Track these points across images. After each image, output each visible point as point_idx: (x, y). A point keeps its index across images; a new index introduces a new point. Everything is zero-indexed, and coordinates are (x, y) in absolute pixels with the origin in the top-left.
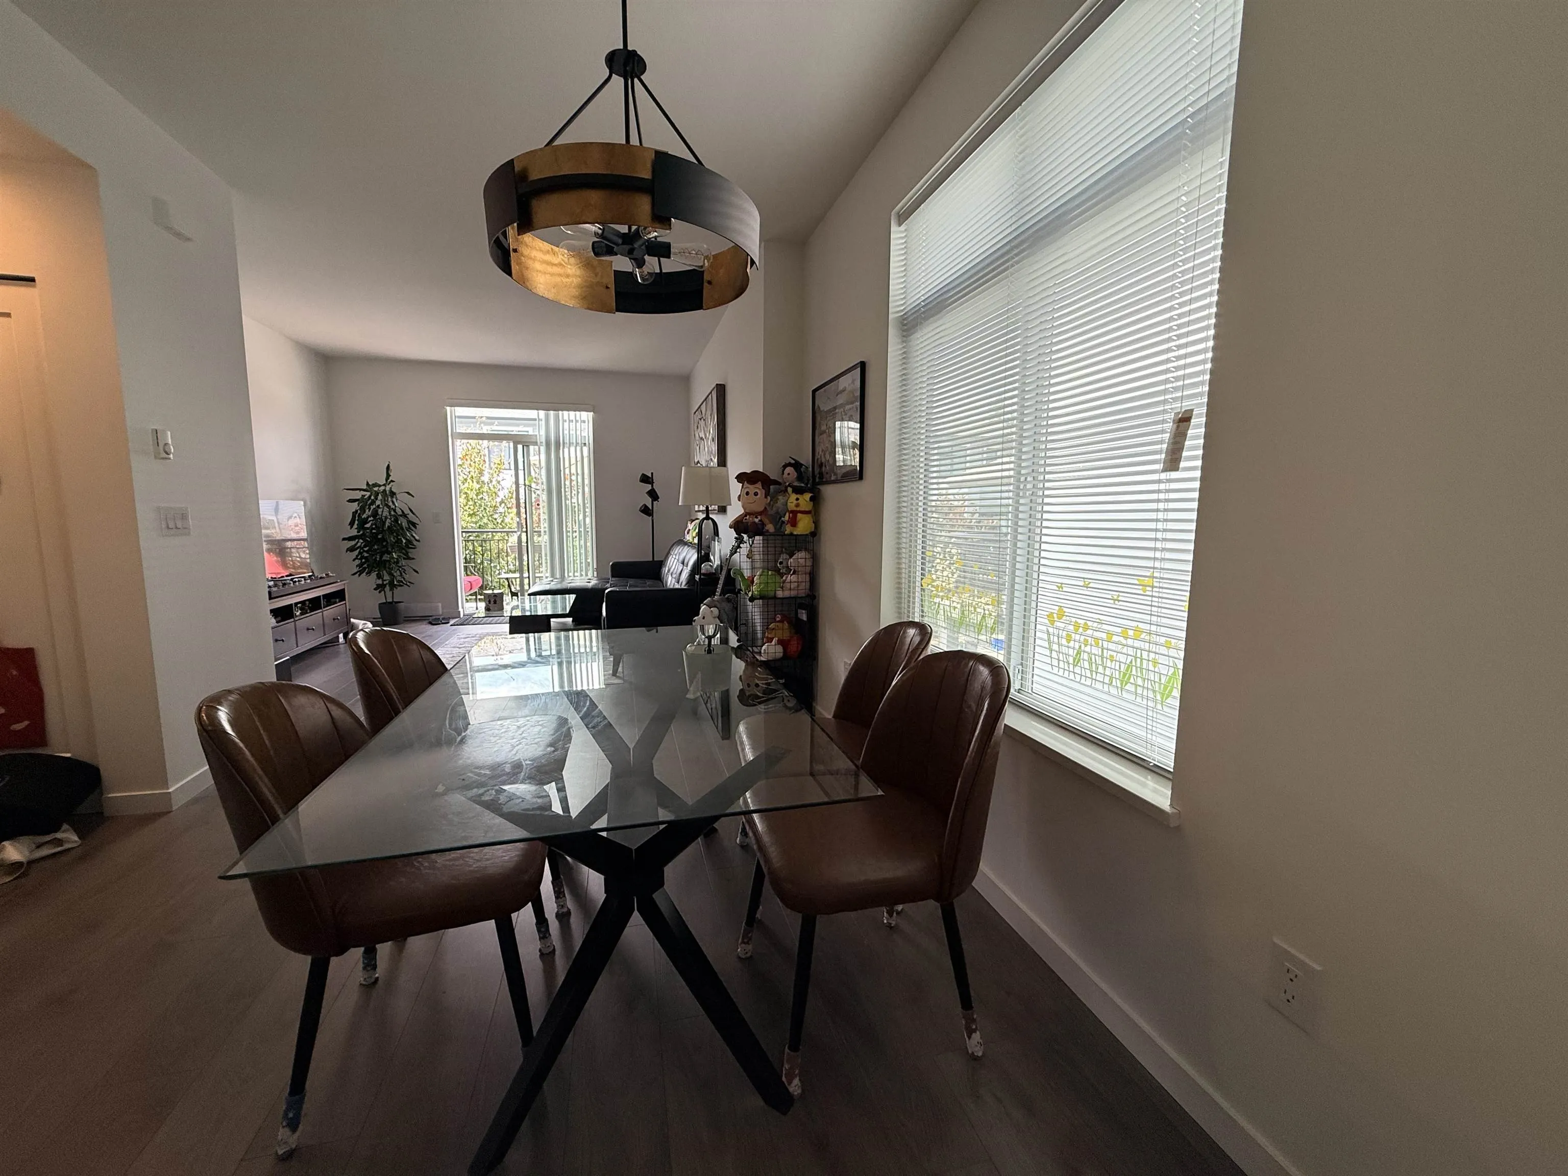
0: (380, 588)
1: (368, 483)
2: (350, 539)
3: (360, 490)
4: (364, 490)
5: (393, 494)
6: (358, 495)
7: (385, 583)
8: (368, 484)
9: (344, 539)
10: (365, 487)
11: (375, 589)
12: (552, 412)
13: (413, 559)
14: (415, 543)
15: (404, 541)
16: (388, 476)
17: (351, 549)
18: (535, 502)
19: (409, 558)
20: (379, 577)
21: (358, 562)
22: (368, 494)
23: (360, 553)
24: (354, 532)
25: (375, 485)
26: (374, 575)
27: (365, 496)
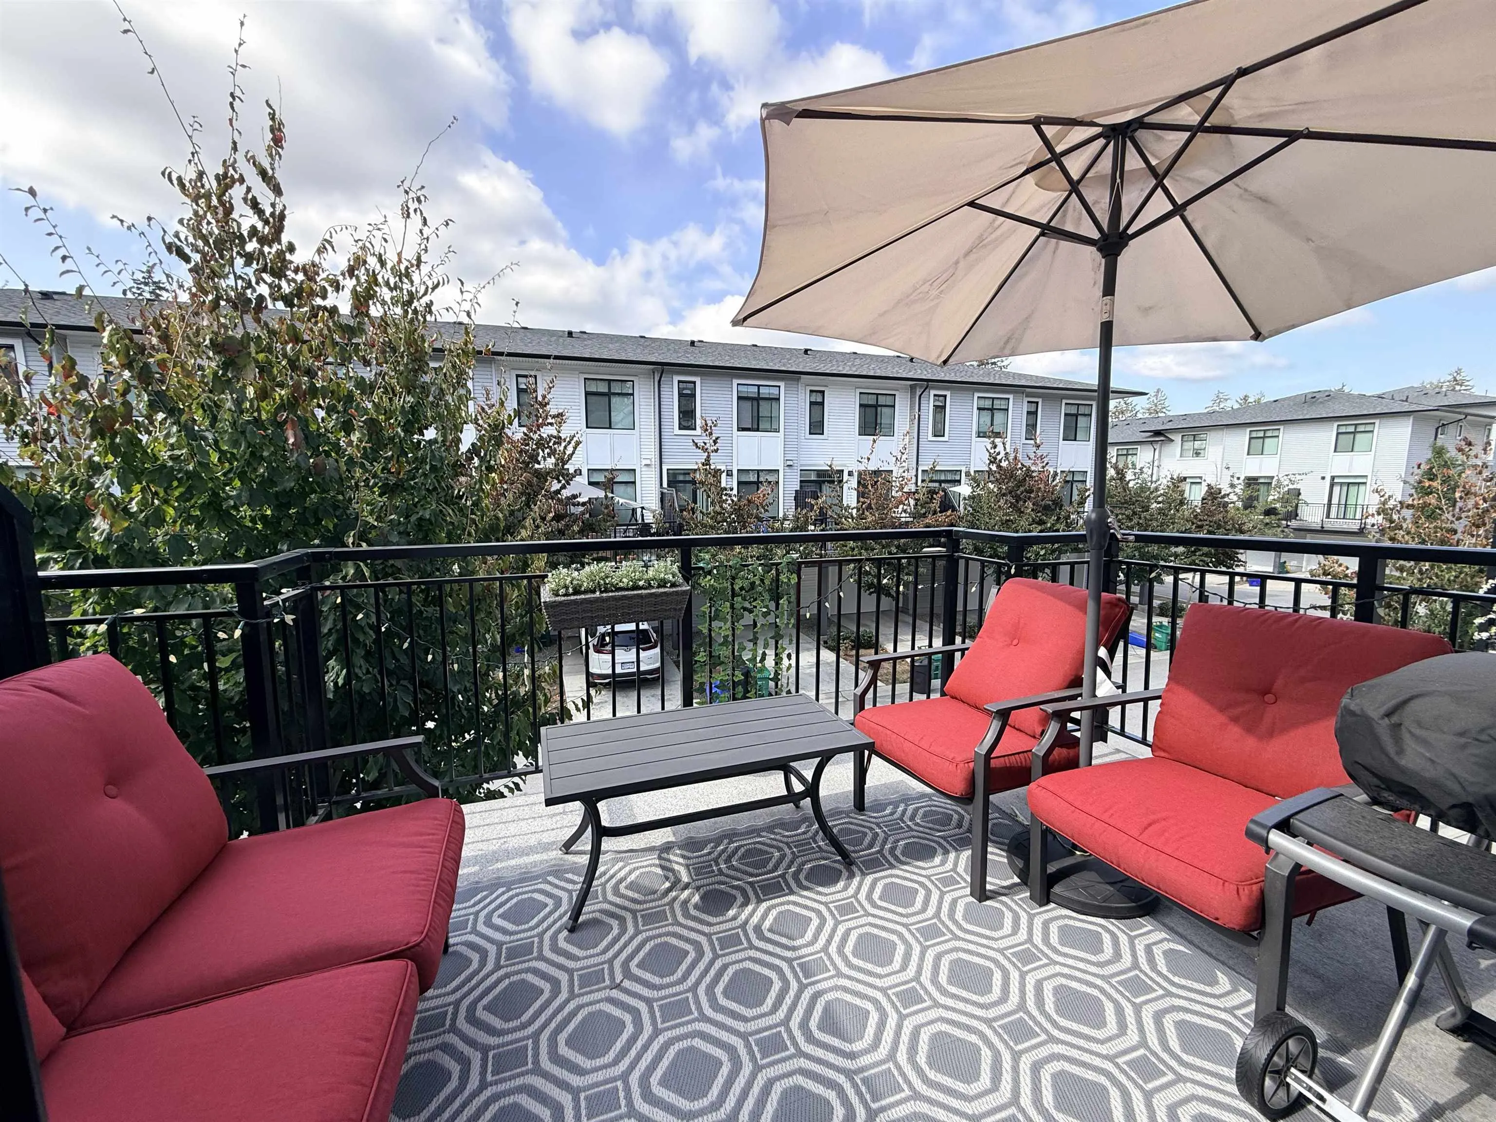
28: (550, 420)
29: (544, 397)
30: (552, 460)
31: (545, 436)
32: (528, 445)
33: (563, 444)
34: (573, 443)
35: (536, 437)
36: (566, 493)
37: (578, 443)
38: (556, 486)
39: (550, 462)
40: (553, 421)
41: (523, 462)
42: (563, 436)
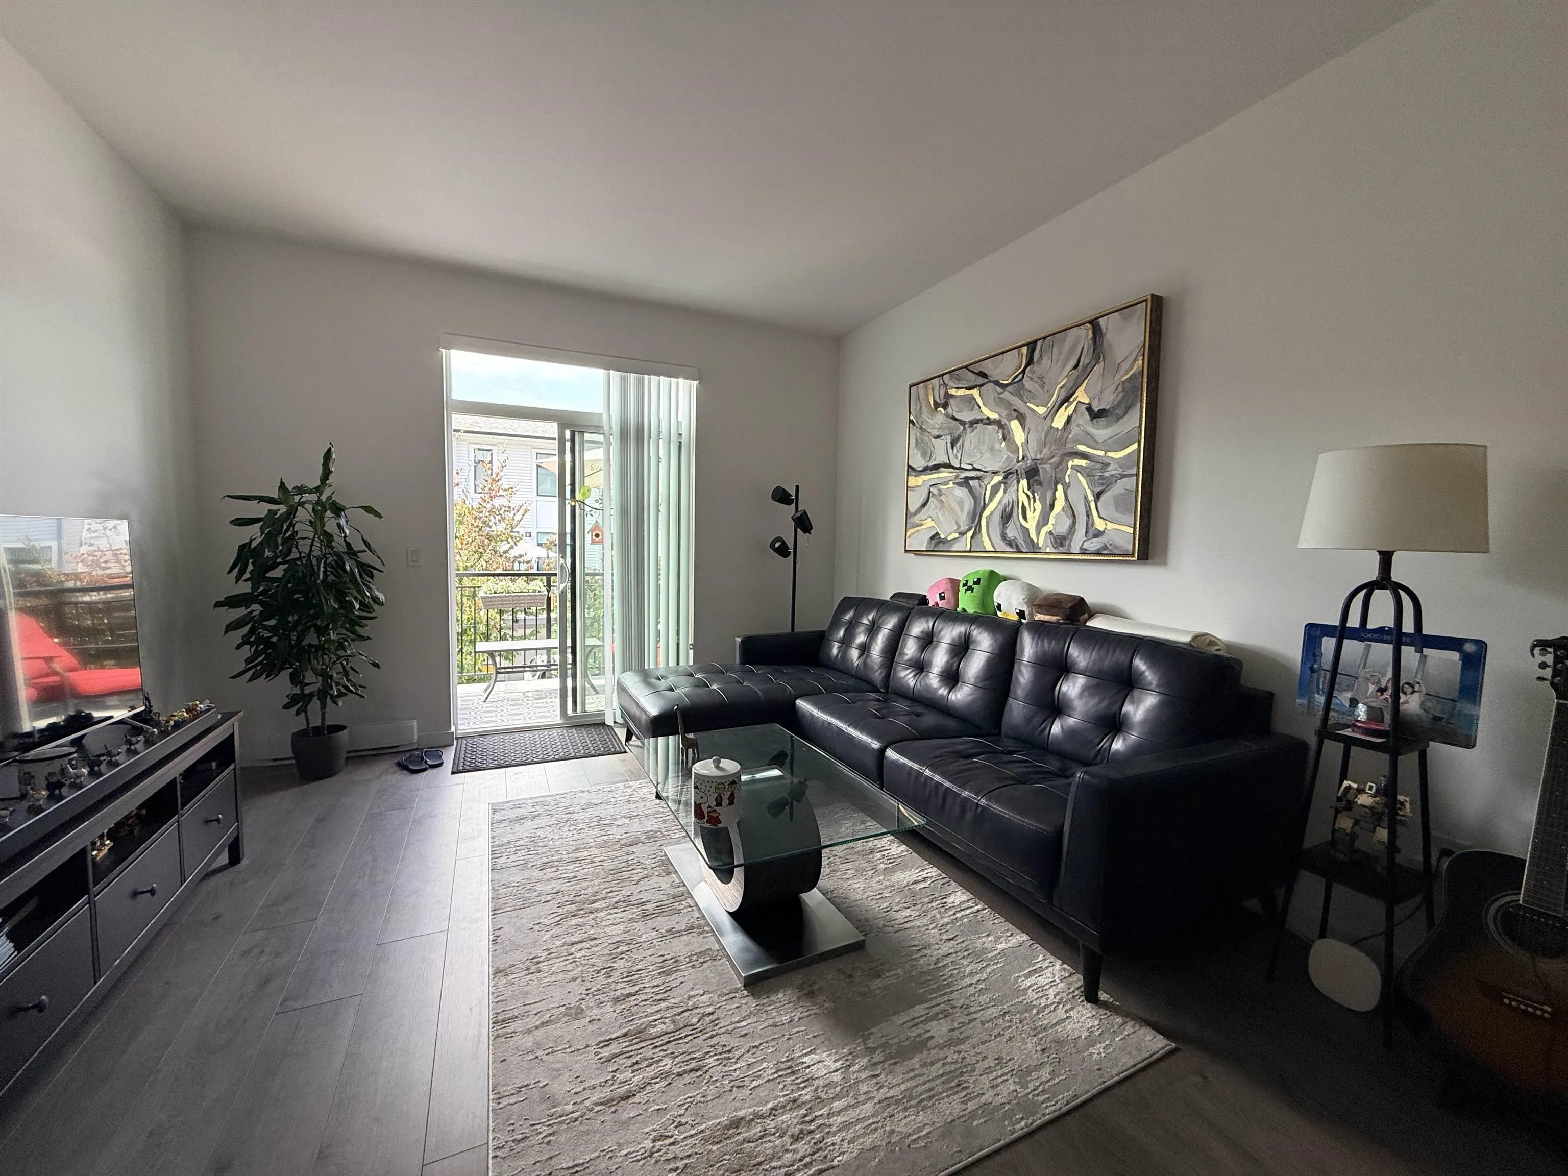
0: (298, 702)
1: (282, 484)
2: (232, 602)
3: (262, 499)
4: (271, 501)
5: (338, 510)
6: (261, 510)
7: (307, 690)
8: (282, 486)
9: (218, 605)
10: (275, 494)
11: (287, 707)
12: (632, 376)
13: (369, 638)
14: (376, 607)
15: (357, 606)
16: (326, 473)
17: (232, 627)
18: (592, 530)
19: (361, 638)
20: (295, 679)
21: (247, 651)
22: (283, 509)
23: (252, 631)
24: (245, 587)
25: (301, 490)
26: (285, 675)
27: (276, 512)
28: (501, 493)
29: (498, 474)
30: (504, 525)
31: (497, 505)
32: (481, 512)
33: (513, 512)
34: (521, 512)
35: (489, 506)
36: (514, 553)
37: (526, 512)
38: (504, 547)
39: (501, 527)
40: (504, 493)
41: (478, 526)
42: (512, 506)
